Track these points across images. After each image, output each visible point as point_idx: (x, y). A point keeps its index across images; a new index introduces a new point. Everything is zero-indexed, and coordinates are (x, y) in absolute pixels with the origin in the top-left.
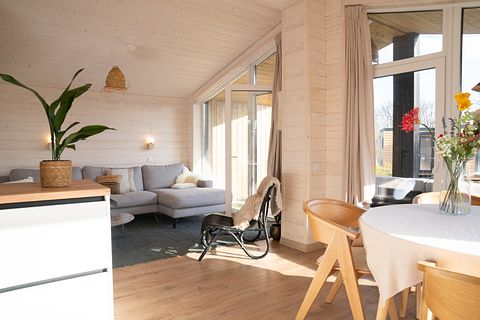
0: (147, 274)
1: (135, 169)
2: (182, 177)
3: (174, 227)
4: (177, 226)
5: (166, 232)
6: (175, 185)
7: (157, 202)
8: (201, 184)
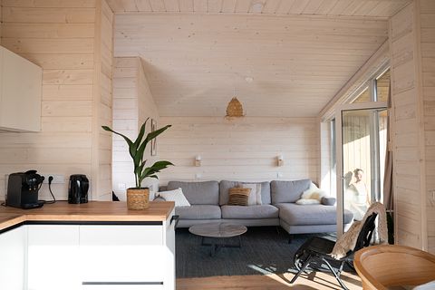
0: (237, 287)
1: (263, 184)
2: (307, 194)
3: (290, 243)
4: (293, 241)
5: (279, 247)
6: (299, 201)
7: (278, 216)
8: (324, 202)
